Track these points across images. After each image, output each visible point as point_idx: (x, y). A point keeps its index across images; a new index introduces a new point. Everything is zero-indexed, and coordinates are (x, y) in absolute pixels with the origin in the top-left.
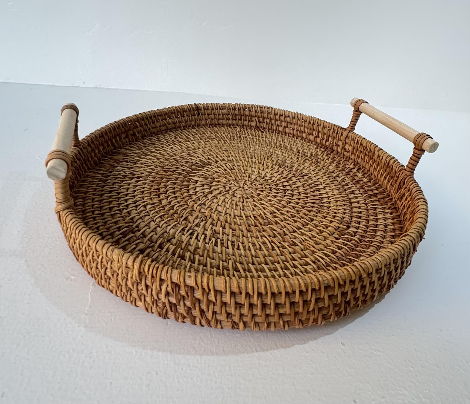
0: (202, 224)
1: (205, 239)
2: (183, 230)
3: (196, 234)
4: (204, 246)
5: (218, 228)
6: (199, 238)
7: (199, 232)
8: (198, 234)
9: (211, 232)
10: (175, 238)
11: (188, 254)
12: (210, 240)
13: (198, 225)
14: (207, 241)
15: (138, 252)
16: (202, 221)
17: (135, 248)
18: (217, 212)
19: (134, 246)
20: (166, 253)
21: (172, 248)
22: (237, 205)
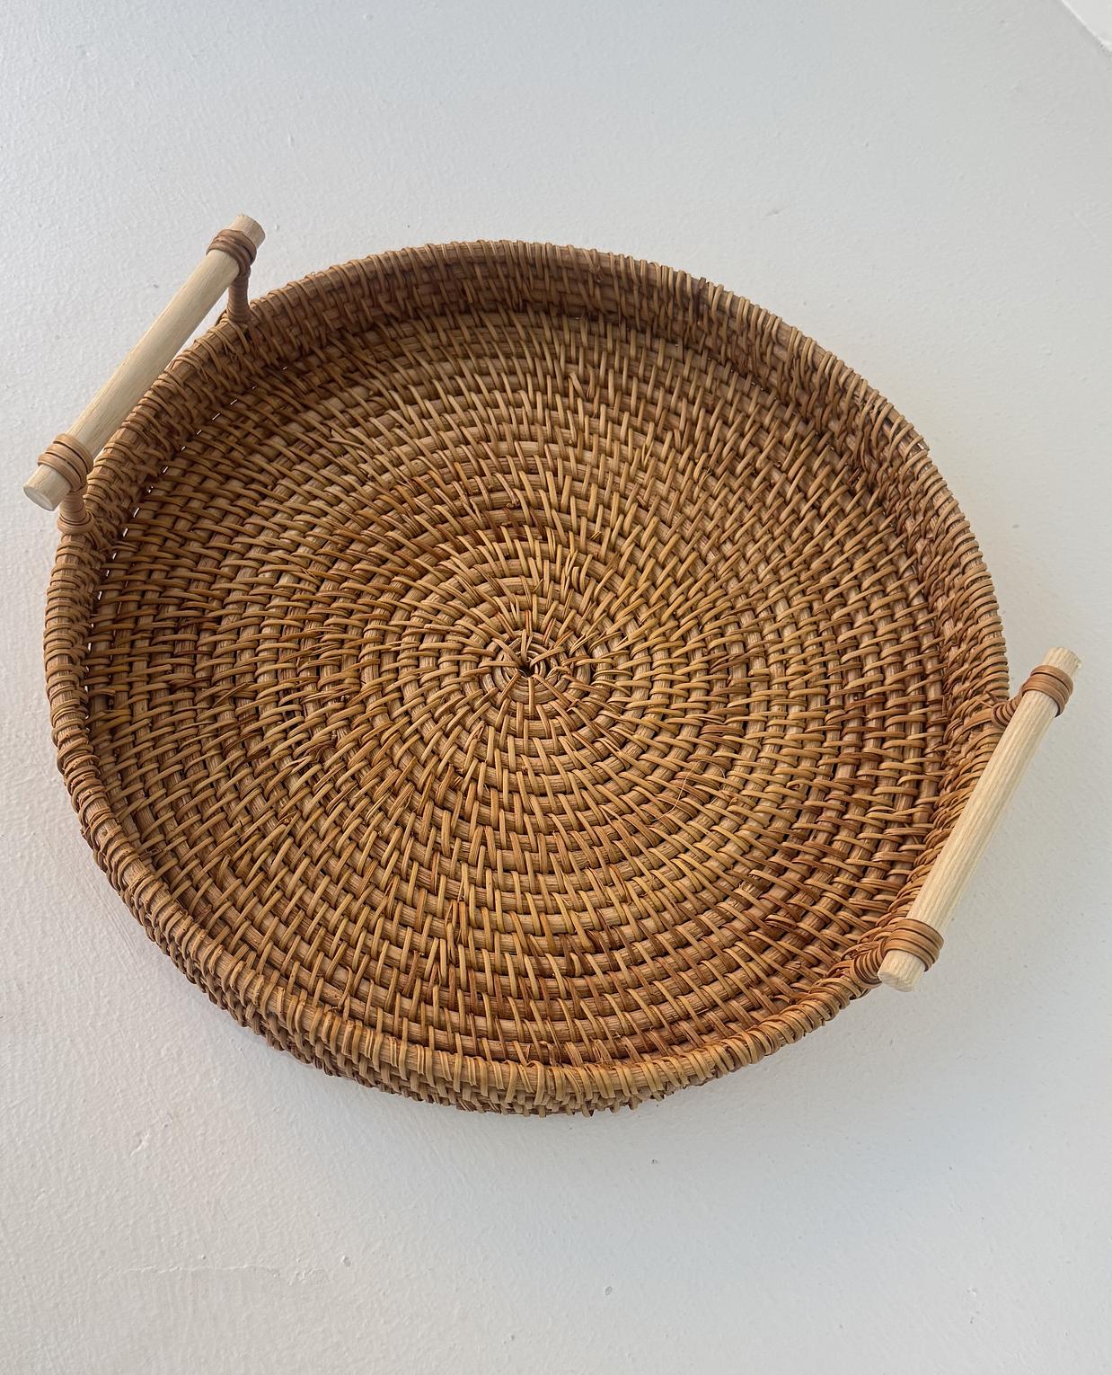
0: (331, 705)
1: (299, 743)
2: (287, 692)
3: (297, 719)
4: (281, 760)
5: (345, 740)
6: (292, 733)
7: (307, 718)
8: (303, 722)
9: (327, 737)
10: (254, 699)
11: (234, 754)
12: (302, 754)
13: (321, 703)
14: (299, 750)
15: (163, 685)
16: (338, 699)
17: (165, 673)
18: (396, 695)
19: (168, 667)
20: (206, 722)
21: (227, 718)
22: (451, 710)
